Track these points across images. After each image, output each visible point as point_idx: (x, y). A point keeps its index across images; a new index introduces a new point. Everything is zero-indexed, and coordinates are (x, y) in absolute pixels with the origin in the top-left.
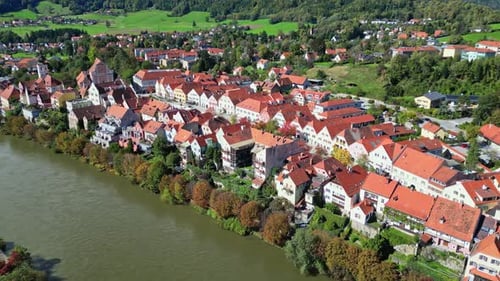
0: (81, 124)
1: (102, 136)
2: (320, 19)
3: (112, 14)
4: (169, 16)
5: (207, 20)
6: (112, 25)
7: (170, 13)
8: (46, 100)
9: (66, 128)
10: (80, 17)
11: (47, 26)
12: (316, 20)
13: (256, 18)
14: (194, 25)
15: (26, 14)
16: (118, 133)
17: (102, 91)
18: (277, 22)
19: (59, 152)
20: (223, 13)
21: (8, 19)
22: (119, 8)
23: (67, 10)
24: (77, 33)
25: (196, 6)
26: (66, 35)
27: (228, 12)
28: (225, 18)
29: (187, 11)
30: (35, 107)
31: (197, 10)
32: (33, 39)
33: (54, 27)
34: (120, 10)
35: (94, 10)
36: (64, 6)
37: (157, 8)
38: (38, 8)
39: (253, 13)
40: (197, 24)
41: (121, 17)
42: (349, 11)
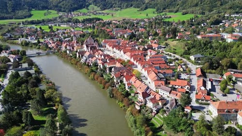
0: (79, 56)
1: (83, 60)
2: (207, 13)
3: (116, 10)
4: (138, 11)
5: (154, 13)
6: (114, 15)
7: (139, 9)
8: (73, 48)
9: (76, 57)
10: (103, 11)
11: (90, 16)
12: (205, 13)
13: (177, 11)
14: (147, 15)
15: (84, 10)
16: (86, 60)
17: (87, 47)
18: (186, 14)
19: (72, 64)
20: (162, 9)
21: (77, 13)
22: (119, 7)
23: (99, 8)
24: (99, 19)
25: (151, 6)
26: (95, 21)
27: (164, 9)
28: (162, 12)
29: (146, 8)
30: (70, 50)
31: (151, 8)
32: (84, 21)
33: (93, 16)
34: (119, 8)
35: (109, 8)
36: (98, 7)
37: (134, 7)
38: (89, 8)
39: (175, 9)
40: (149, 15)
41: (119, 11)
42: (223, 9)
